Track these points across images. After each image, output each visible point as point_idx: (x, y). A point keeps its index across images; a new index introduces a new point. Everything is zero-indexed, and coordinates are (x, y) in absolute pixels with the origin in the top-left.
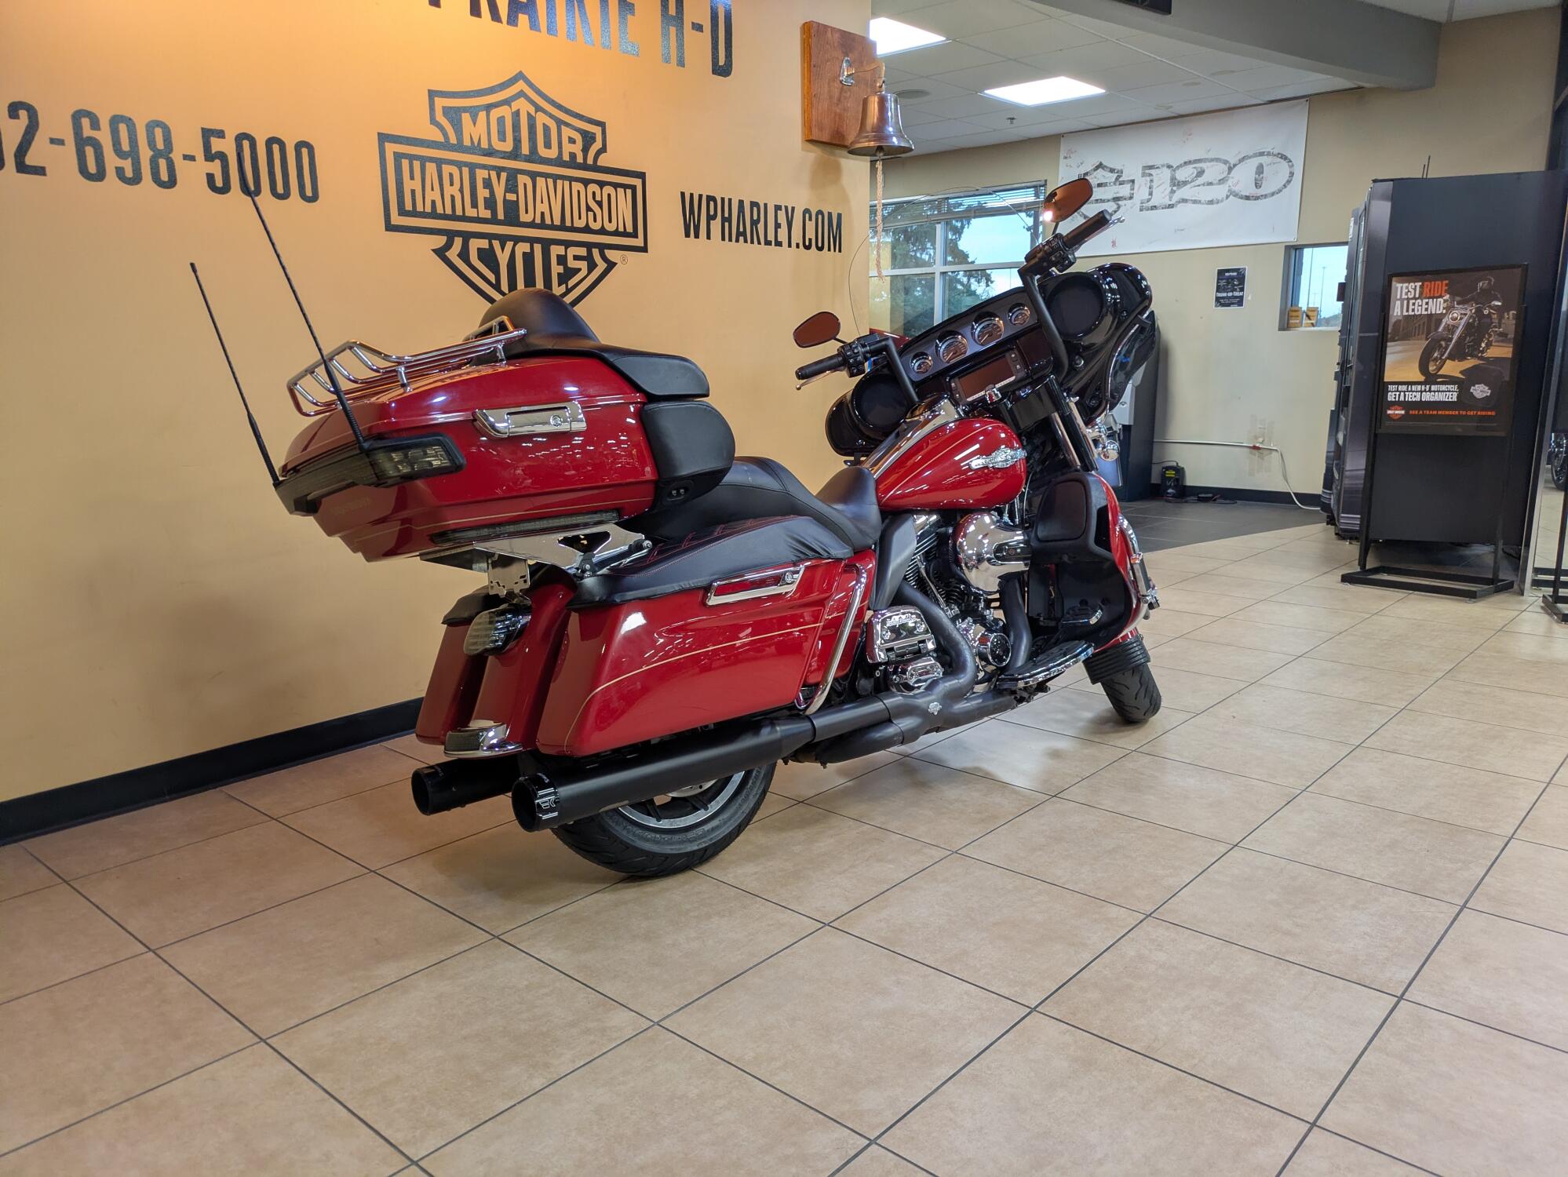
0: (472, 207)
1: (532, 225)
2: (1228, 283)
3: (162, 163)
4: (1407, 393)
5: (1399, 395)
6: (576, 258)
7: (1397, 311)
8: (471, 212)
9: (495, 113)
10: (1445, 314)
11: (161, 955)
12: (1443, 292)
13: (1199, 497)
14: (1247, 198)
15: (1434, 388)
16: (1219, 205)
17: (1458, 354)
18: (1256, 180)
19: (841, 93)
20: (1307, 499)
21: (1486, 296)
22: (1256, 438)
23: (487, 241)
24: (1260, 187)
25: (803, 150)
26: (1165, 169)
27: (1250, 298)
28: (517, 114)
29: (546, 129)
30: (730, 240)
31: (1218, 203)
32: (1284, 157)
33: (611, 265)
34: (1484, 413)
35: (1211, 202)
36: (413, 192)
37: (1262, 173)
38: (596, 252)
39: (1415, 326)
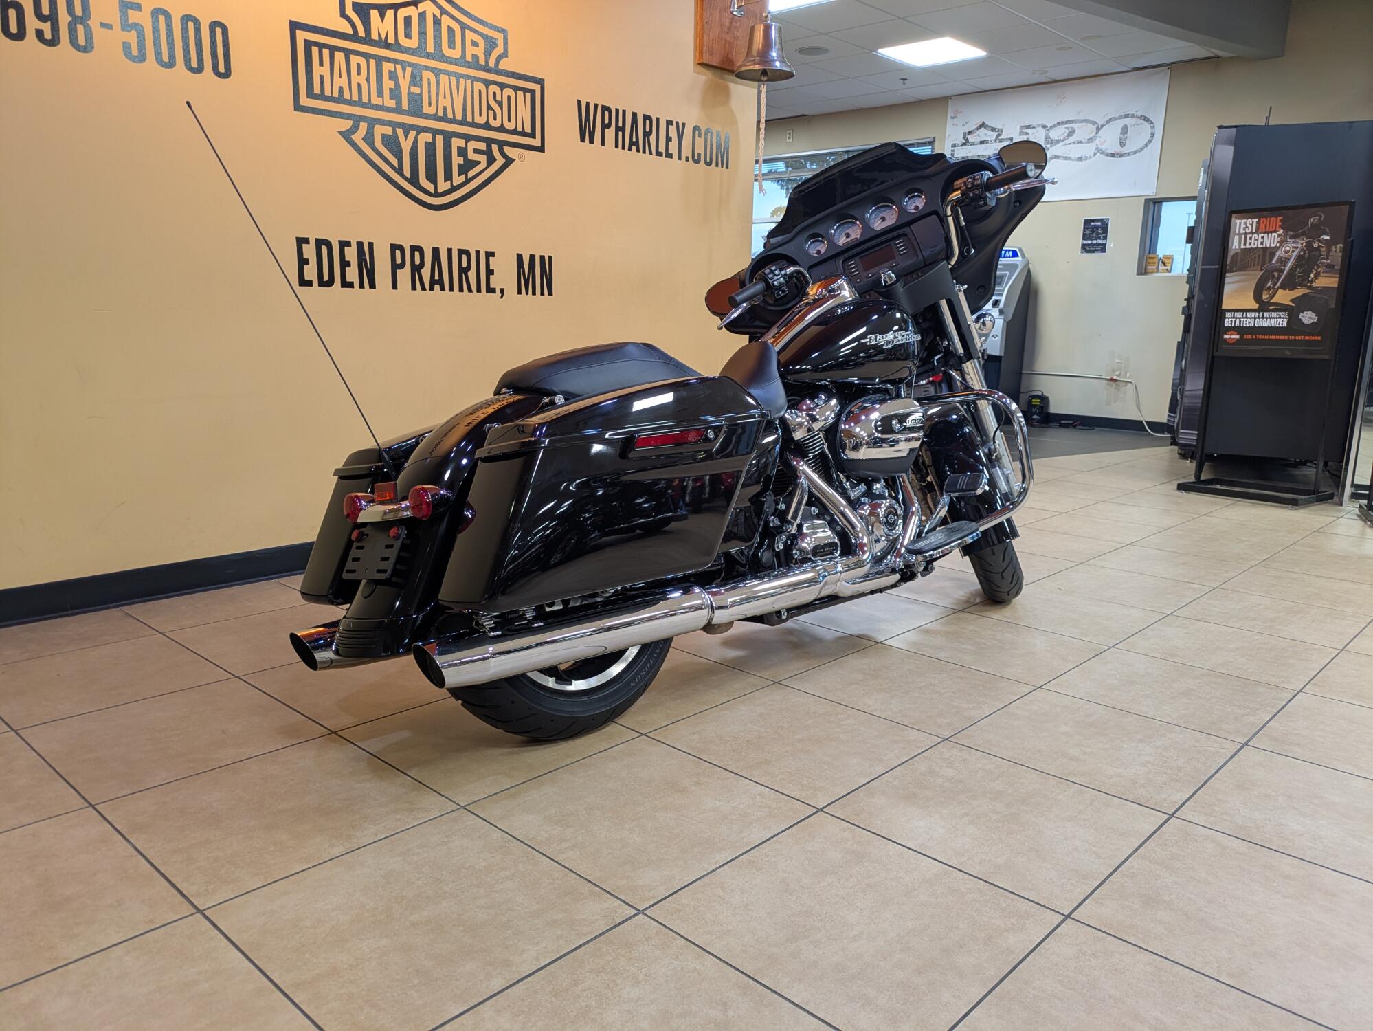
0: (378, 96)
1: (435, 117)
2: (1093, 231)
3: (80, 28)
4: (1242, 320)
5: (1235, 321)
6: (476, 151)
7: (1235, 244)
8: (376, 101)
9: (402, 13)
10: (1279, 248)
11: (21, 735)
12: (1278, 226)
13: (1061, 423)
14: (1113, 155)
15: (1266, 315)
16: (1087, 161)
17: (1289, 285)
18: (1121, 139)
19: (731, 23)
20: (1156, 427)
21: (1316, 231)
22: (1114, 371)
23: (391, 128)
24: (1124, 145)
25: (694, 72)
26: (1040, 128)
27: (1112, 246)
28: (422, 16)
29: (451, 31)
30: (623, 148)
31: (1086, 160)
32: (1146, 119)
33: (509, 161)
34: (1311, 338)
35: (1080, 159)
36: (322, 77)
37: (1126, 133)
38: (495, 148)
39: (1250, 258)
